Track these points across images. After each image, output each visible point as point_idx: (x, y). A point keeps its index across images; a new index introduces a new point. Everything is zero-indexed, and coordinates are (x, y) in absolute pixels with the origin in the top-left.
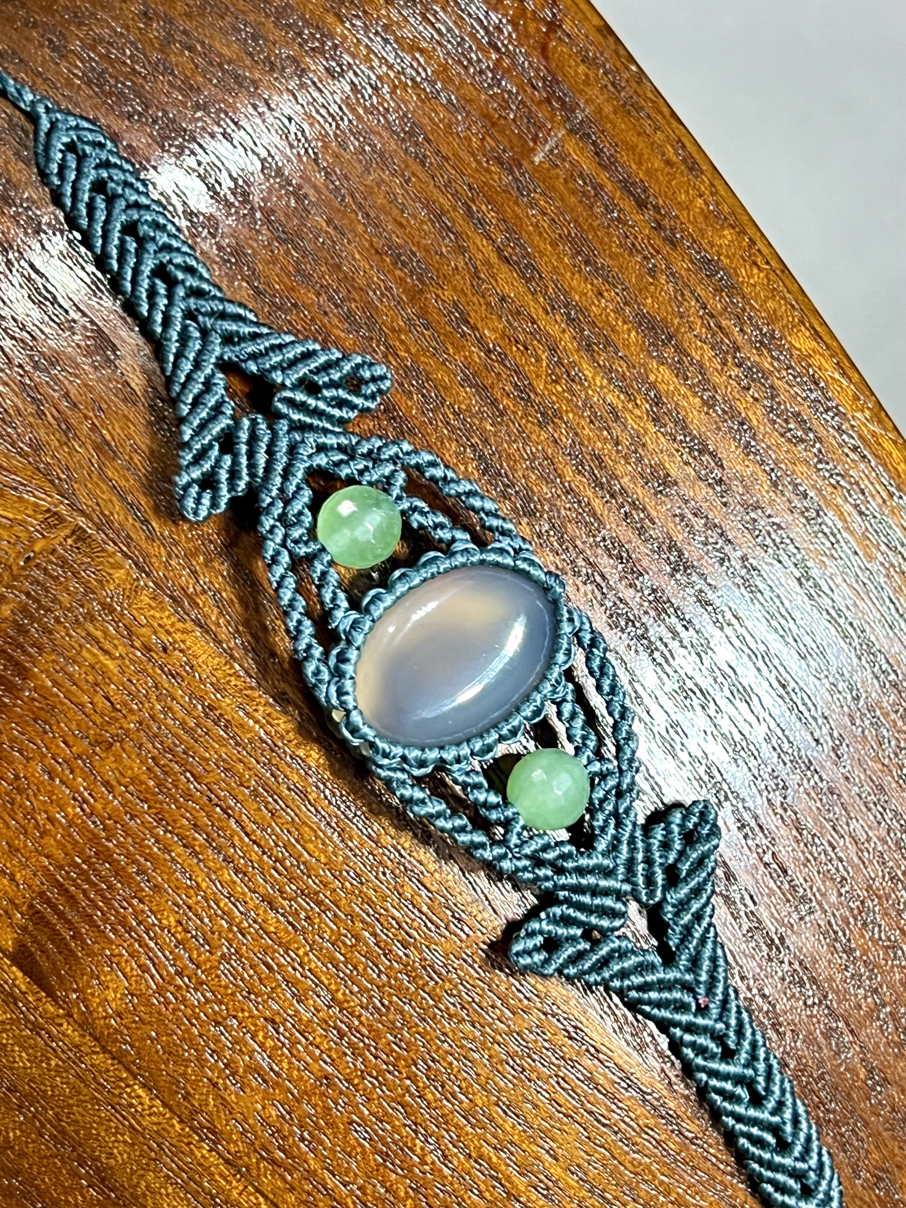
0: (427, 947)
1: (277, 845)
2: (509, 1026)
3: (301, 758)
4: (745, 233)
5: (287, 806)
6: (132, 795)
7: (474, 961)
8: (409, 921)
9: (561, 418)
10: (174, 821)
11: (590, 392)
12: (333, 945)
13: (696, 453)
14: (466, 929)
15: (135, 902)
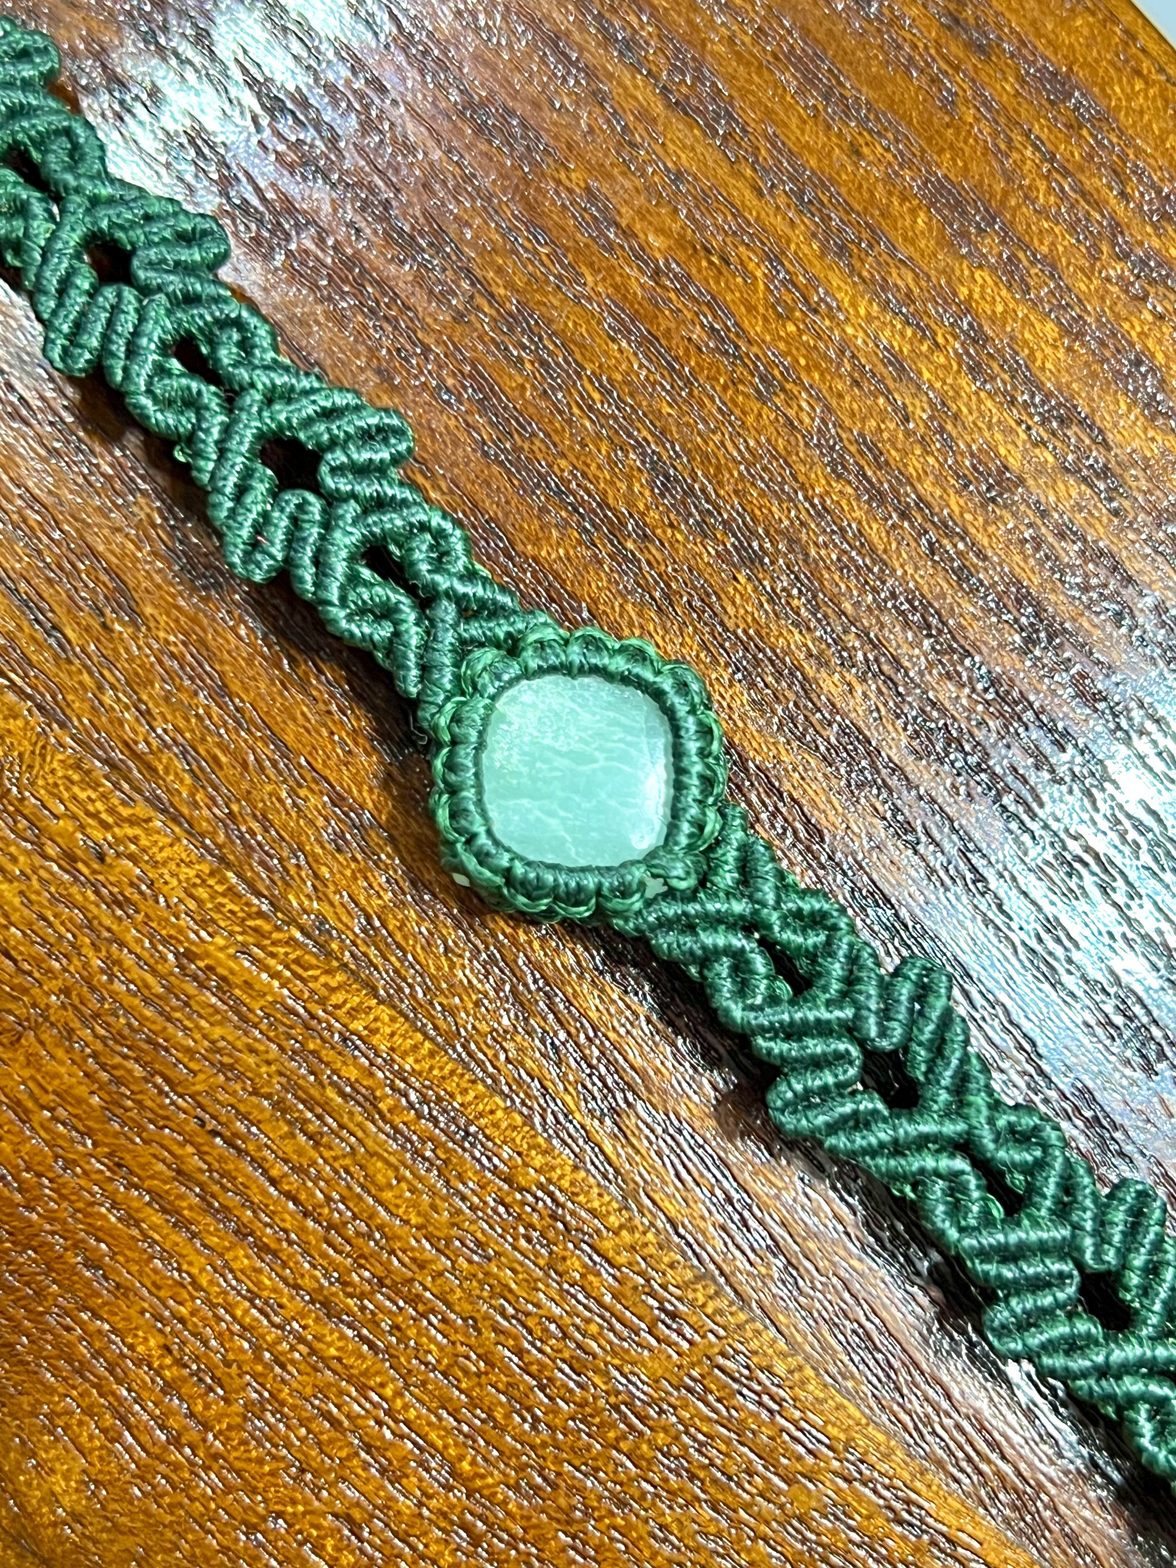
0: (617, 1368)
1: (328, 1199)
2: (781, 1507)
3: (360, 1038)
4: (1116, 21)
5: (342, 1126)
6: (64, 1124)
7: (707, 1390)
8: (582, 1325)
9: (798, 382)
10: (143, 1167)
11: (850, 330)
12: (445, 1374)
13: (1055, 424)
14: (688, 1331)
15: (85, 1316)
